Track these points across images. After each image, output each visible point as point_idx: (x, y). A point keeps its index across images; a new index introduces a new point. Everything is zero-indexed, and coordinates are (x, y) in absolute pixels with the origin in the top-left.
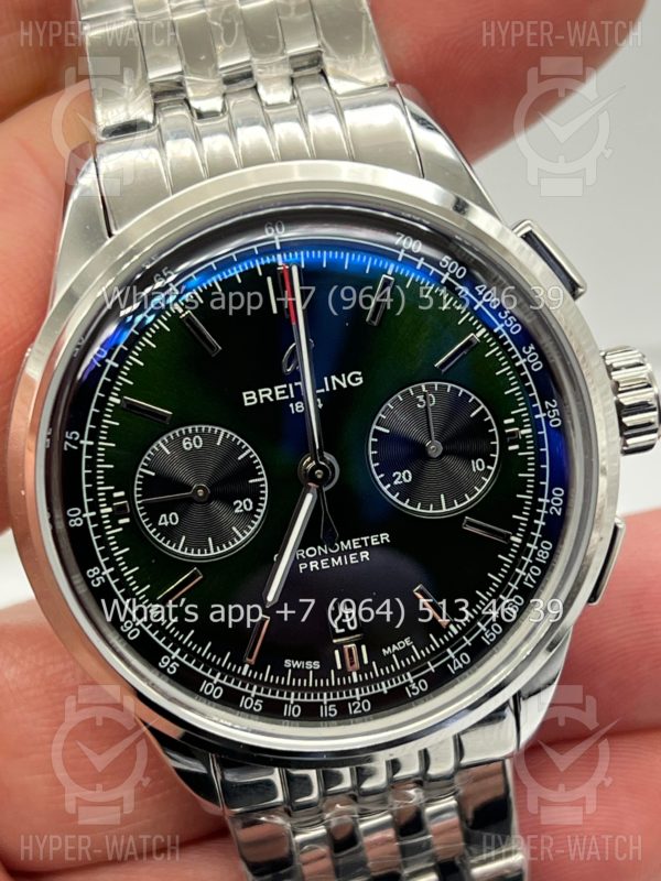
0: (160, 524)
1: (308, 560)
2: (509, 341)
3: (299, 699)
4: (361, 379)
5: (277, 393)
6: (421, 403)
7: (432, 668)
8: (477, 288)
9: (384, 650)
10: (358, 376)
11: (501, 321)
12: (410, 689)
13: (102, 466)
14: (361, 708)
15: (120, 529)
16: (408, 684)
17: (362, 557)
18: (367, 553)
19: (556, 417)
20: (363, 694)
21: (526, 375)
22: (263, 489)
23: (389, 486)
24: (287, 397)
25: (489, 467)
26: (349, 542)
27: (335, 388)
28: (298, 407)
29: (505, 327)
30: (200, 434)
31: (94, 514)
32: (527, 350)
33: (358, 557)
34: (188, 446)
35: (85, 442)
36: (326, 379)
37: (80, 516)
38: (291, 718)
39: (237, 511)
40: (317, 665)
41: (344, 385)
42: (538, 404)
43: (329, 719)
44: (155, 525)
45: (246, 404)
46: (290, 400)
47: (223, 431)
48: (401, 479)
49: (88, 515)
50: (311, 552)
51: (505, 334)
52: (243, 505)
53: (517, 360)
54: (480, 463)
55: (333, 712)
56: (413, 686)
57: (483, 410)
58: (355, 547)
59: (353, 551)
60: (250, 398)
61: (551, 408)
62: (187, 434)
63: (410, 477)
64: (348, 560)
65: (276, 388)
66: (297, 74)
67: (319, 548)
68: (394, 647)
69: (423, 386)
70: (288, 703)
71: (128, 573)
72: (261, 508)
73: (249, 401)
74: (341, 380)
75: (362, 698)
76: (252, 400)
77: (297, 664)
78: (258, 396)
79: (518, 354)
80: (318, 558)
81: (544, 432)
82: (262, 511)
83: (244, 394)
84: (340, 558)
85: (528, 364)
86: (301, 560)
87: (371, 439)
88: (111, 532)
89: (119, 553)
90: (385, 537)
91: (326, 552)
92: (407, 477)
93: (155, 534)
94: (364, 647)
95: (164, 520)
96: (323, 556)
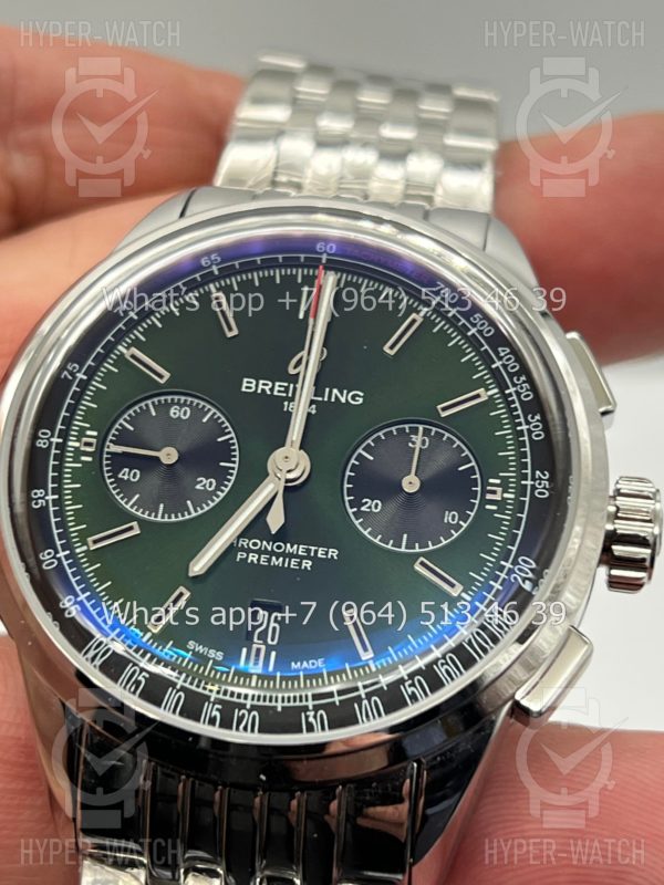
0: (120, 476)
1: (249, 551)
2: (517, 404)
3: (187, 685)
4: (361, 400)
5: (277, 388)
6: (414, 443)
7: (337, 699)
8: (500, 349)
9: (293, 664)
10: (359, 396)
11: (514, 385)
12: (306, 714)
13: (87, 403)
14: (246, 724)
15: (80, 465)
16: (306, 707)
17: (304, 565)
18: (310, 563)
19: (544, 488)
20: (255, 702)
21: (524, 441)
22: (231, 475)
23: (355, 509)
24: (284, 395)
25: (461, 523)
26: (295, 546)
27: (333, 400)
28: (292, 407)
29: (516, 392)
30: (190, 406)
31: (60, 440)
32: (533, 418)
33: (300, 564)
34: (175, 414)
35: (80, 376)
36: (327, 390)
37: (48, 439)
39: (198, 487)
40: (220, 656)
41: (343, 400)
42: (529, 471)
44: (114, 476)
45: (244, 389)
46: (287, 399)
47: (213, 410)
48: (370, 507)
49: (55, 440)
50: (255, 544)
51: (515, 397)
52: (205, 483)
53: (520, 424)
54: (454, 516)
55: (215, 718)
56: (311, 712)
57: (473, 467)
58: (300, 553)
59: (297, 556)
60: (248, 385)
61: (540, 479)
62: (178, 403)
63: (379, 507)
64: (289, 564)
65: (277, 384)
67: (265, 543)
68: (305, 664)
69: (421, 427)
70: (175, 686)
71: (70, 508)
72: (222, 491)
73: (247, 388)
74: (342, 395)
75: (252, 707)
76: (250, 388)
77: (200, 649)
78: (257, 386)
79: (522, 420)
80: (259, 552)
81: (527, 499)
82: (222, 495)
83: (245, 380)
84: (281, 559)
85: (530, 432)
86: (243, 549)
87: (353, 461)
88: (70, 465)
89: (69, 486)
90: (333, 553)
91: (269, 548)
92: (376, 507)
93: (111, 483)
94: (273, 654)
95: (125, 474)
96: (266, 551)
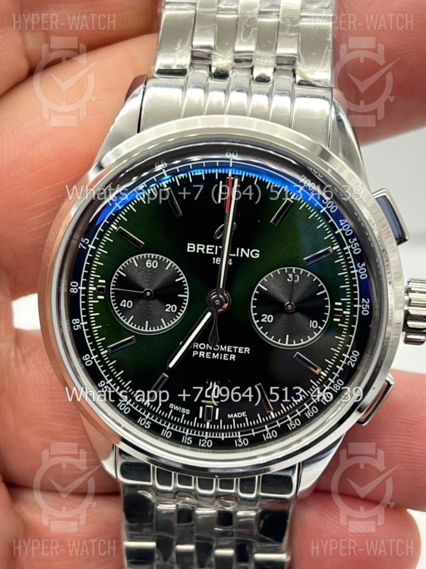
0: (121, 305)
1: (199, 350)
2: (351, 257)
3: (172, 428)
4: (258, 255)
5: (208, 249)
6: (290, 279)
7: (254, 434)
8: (341, 221)
9: (229, 415)
11: (349, 244)
12: (238, 442)
13: (97, 263)
14: (206, 444)
15: (97, 301)
16: (237, 438)
17: (231, 357)
18: (234, 356)
19: (367, 309)
20: (210, 436)
21: (355, 280)
22: (185, 302)
23: (258, 321)
24: (213, 253)
25: (320, 327)
26: (225, 347)
27: (242, 256)
28: (217, 261)
29: (351, 249)
30: (158, 260)
31: (84, 288)
32: (360, 265)
33: (229, 357)
34: (149, 265)
35: (91, 246)
36: (238, 249)
37: (77, 287)
38: (165, 438)
39: (167, 310)
40: (188, 412)
41: (248, 256)
42: (358, 299)
43: (186, 445)
44: (118, 305)
45: (188, 251)
47: (171, 262)
48: (266, 319)
49: (81, 288)
50: (202, 346)
51: (349, 252)
52: (171, 308)
53: (353, 269)
54: (315, 323)
55: (189, 442)
56: (240, 441)
57: (325, 293)
58: (229, 351)
59: (227, 352)
60: (191, 247)
61: (365, 303)
62: (150, 258)
63: (272, 319)
64: (223, 357)
65: (208, 246)
66: (279, 67)
67: (208, 345)
68: (235, 415)
69: (294, 269)
70: (165, 428)
71: (95, 328)
72: (181, 312)
73: (190, 249)
74: (247, 252)
75: (208, 439)
76: (192, 249)
77: (177, 408)
78: (196, 248)
79: (354, 266)
80: (205, 351)
81: (357, 316)
82: (181, 315)
83: (189, 244)
84: (218, 354)
85: (359, 274)
86: (195, 349)
87: (255, 291)
88: (92, 302)
89: (93, 315)
90: (247, 350)
91: (211, 348)
92: (270, 319)
93: (117, 310)
94: (217, 410)
95: (124, 304)
96: (209, 350)
